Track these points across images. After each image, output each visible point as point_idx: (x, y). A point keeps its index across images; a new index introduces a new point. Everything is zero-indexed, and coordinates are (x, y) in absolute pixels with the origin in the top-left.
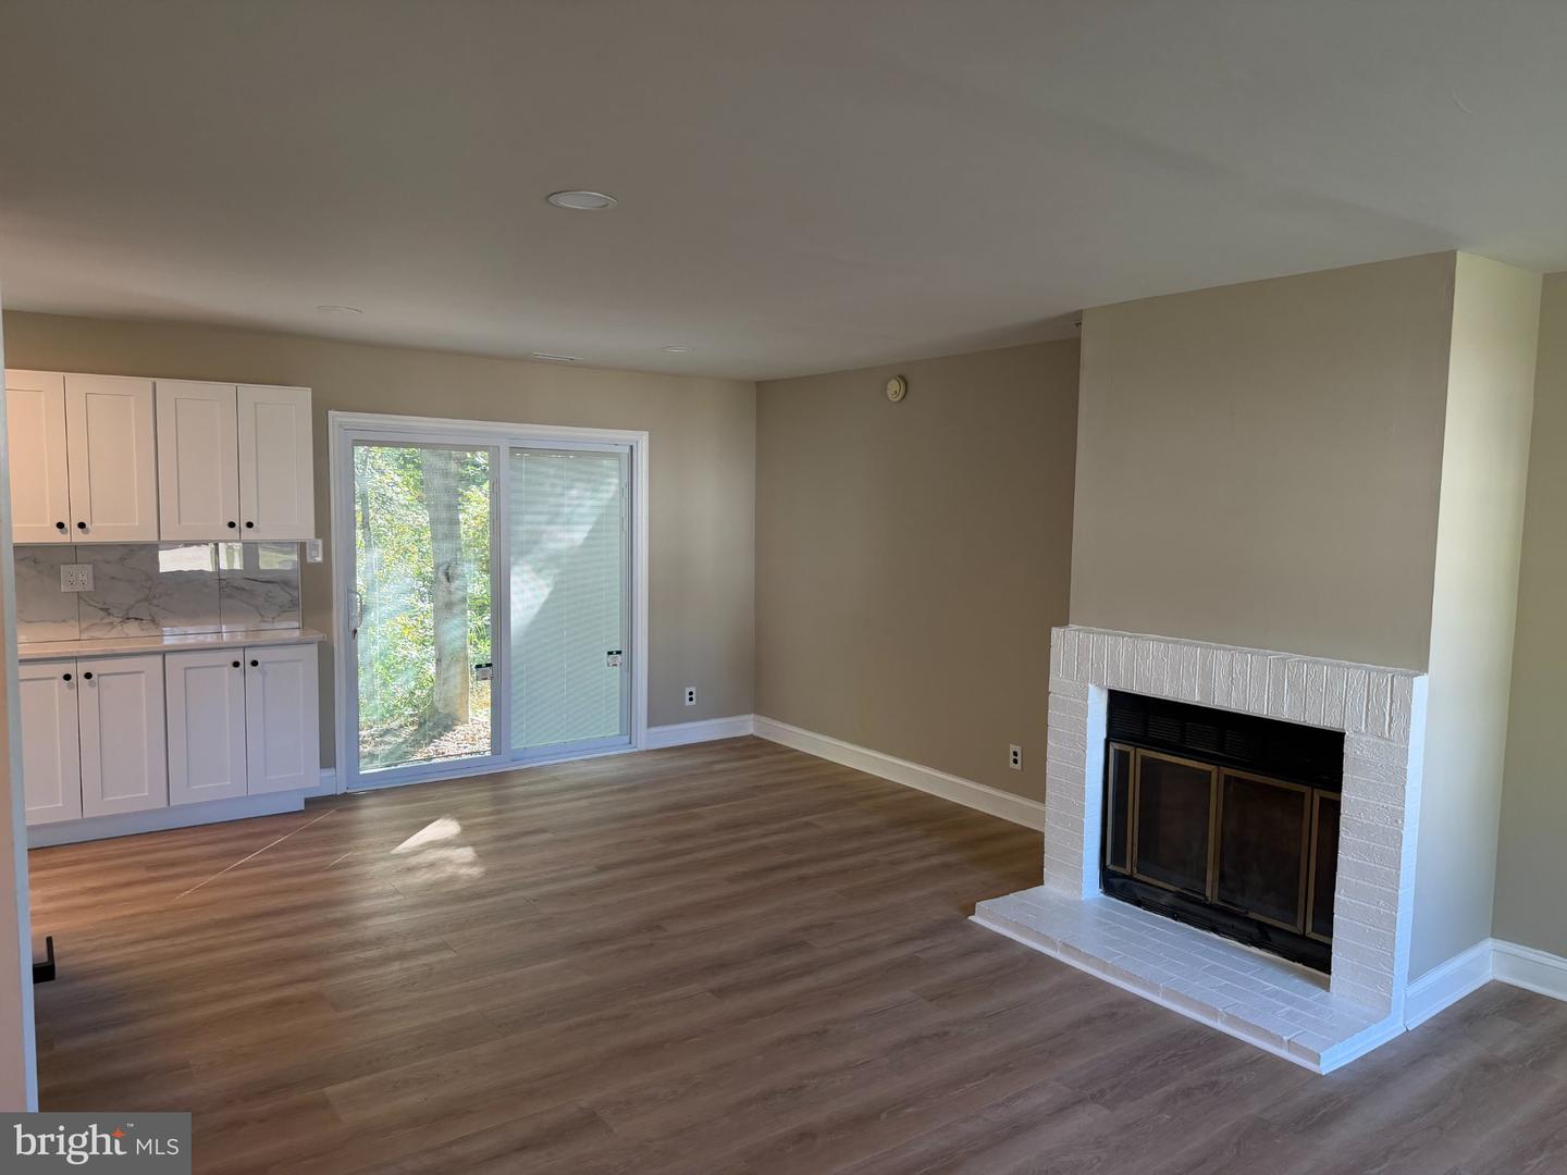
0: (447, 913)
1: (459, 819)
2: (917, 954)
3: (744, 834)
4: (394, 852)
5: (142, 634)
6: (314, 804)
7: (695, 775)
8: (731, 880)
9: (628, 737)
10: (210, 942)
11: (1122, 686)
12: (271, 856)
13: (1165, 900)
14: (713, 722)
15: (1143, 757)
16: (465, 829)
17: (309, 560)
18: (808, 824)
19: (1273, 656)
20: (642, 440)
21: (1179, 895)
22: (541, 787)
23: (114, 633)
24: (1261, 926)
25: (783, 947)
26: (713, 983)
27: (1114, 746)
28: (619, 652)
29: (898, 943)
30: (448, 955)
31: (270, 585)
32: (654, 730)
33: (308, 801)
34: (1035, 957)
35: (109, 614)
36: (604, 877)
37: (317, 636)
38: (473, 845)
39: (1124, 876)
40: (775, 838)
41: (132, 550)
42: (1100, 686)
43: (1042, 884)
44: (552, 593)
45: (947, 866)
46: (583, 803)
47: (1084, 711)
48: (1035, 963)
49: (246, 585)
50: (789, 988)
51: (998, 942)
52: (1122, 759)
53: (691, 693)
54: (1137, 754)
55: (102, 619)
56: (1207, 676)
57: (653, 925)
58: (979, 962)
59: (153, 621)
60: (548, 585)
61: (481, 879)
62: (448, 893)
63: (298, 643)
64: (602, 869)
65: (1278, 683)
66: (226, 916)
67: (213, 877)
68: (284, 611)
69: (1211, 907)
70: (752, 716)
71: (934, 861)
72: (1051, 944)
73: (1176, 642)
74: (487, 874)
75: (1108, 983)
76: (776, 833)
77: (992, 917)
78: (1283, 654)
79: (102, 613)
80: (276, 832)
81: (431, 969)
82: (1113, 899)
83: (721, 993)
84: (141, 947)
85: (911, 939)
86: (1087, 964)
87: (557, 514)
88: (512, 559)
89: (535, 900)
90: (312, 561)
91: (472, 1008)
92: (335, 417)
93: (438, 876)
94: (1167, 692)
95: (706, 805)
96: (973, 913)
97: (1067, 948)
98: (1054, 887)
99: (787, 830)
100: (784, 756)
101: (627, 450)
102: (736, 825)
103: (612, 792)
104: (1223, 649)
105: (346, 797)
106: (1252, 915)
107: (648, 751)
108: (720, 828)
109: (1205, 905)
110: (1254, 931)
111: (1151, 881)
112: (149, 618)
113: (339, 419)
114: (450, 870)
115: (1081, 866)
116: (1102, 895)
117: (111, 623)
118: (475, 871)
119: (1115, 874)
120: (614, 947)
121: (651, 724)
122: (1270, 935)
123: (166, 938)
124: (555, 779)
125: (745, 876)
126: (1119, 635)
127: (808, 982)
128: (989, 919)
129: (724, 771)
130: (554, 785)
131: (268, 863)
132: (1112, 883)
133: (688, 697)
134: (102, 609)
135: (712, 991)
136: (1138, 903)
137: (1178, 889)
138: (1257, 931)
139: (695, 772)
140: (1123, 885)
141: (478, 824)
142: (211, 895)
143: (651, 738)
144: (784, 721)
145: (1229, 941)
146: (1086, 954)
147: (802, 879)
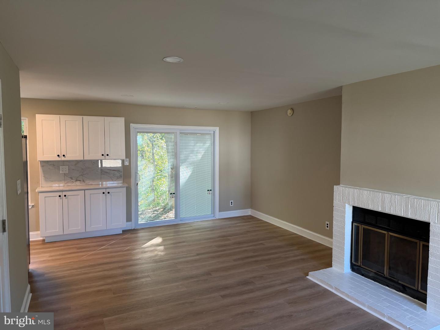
0: (151, 266)
1: (162, 237)
2: (287, 288)
3: (241, 246)
4: (142, 247)
5: (80, 184)
6: (125, 232)
7: (231, 227)
8: (235, 260)
9: (213, 215)
10: (86, 271)
11: (356, 205)
12: (109, 247)
13: (371, 275)
14: (238, 211)
15: (364, 228)
16: (164, 241)
17: (125, 164)
18: (261, 244)
19: (405, 196)
20: (217, 129)
21: (376, 273)
22: (187, 229)
23: (73, 184)
24: (403, 286)
25: (246, 283)
26: (223, 293)
27: (354, 224)
28: (211, 190)
29: (282, 284)
30: (149, 279)
31: (114, 171)
32: (221, 213)
33: (123, 231)
34: (326, 291)
35: (72, 179)
36: (198, 257)
37: (126, 185)
38: (164, 245)
39: (358, 266)
40: (251, 248)
41: (78, 162)
42: (349, 204)
43: (331, 266)
44: (191, 174)
45: (303, 260)
46: (198, 234)
47: (344, 212)
48: (326, 293)
49: (108, 171)
50: (245, 297)
51: (315, 285)
52: (357, 228)
53: (232, 202)
54: (362, 227)
55: (71, 180)
56: (383, 202)
57: (208, 273)
58: (307, 292)
59: (83, 181)
60: (191, 172)
61: (163, 256)
62: (153, 260)
63: (121, 187)
64: (198, 255)
65: (407, 206)
66: (92, 264)
67: (93, 252)
68: (118, 178)
69: (386, 278)
70: (250, 209)
71: (299, 258)
72: (332, 287)
73: (373, 191)
74: (166, 254)
75: (349, 302)
76: (251, 246)
77: (315, 277)
78: (409, 196)
79: (71, 179)
80: (113, 240)
81: (143, 283)
82: (354, 273)
83: (224, 297)
84: (69, 272)
85: (287, 283)
86: (343, 295)
87: (193, 151)
88: (180, 164)
89: (177, 263)
90: (126, 165)
91: (151, 296)
92: (132, 125)
93: (152, 255)
94: (370, 207)
95: (232, 236)
96: (308, 276)
97: (336, 289)
98: (335, 268)
99: (255, 245)
100: (259, 222)
101: (213, 132)
102: (239, 243)
103: (206, 231)
104: (388, 193)
105: (134, 230)
106: (400, 282)
107: (219, 219)
108: (235, 243)
109: (384, 277)
110: (401, 287)
111: (366, 268)
112: (82, 180)
113: (133, 126)
114: (156, 253)
115: (344, 262)
116: (351, 272)
117: (73, 182)
118: (162, 253)
119: (355, 265)
120: (195, 280)
121: (220, 211)
122: (407, 289)
123: (76, 269)
124: (191, 226)
125: (239, 259)
126: (355, 188)
127: (251, 295)
128: (313, 278)
129: (239, 226)
130: (191, 228)
131: (108, 249)
132: (354, 267)
133: (231, 203)
134: (70, 178)
135: (221, 296)
136: (363, 275)
137: (375, 271)
138: (402, 287)
139: (231, 226)
140: (358, 269)
141: (167, 239)
142: (91, 258)
143: (220, 215)
144: (259, 211)
145: (392, 290)
146: (343, 292)
147: (256, 262)
